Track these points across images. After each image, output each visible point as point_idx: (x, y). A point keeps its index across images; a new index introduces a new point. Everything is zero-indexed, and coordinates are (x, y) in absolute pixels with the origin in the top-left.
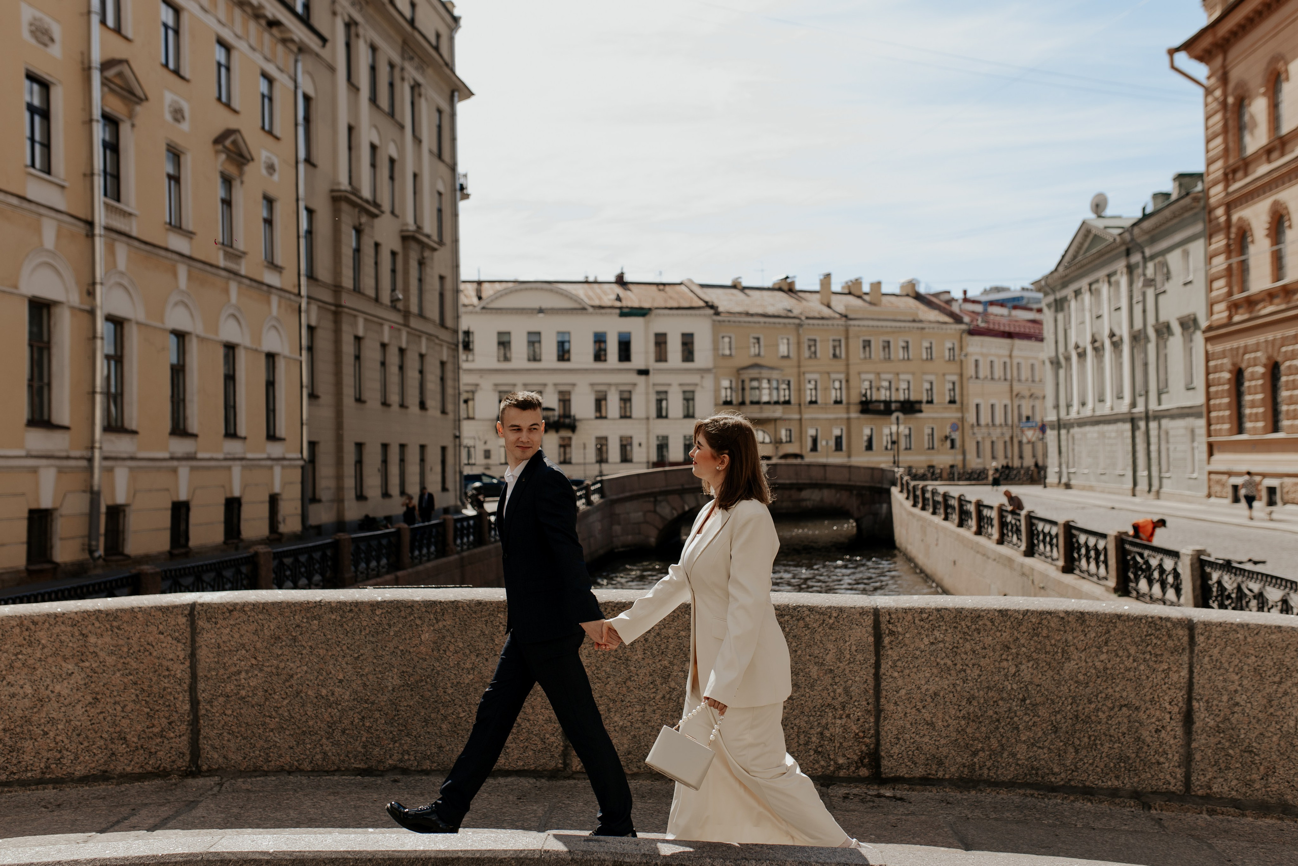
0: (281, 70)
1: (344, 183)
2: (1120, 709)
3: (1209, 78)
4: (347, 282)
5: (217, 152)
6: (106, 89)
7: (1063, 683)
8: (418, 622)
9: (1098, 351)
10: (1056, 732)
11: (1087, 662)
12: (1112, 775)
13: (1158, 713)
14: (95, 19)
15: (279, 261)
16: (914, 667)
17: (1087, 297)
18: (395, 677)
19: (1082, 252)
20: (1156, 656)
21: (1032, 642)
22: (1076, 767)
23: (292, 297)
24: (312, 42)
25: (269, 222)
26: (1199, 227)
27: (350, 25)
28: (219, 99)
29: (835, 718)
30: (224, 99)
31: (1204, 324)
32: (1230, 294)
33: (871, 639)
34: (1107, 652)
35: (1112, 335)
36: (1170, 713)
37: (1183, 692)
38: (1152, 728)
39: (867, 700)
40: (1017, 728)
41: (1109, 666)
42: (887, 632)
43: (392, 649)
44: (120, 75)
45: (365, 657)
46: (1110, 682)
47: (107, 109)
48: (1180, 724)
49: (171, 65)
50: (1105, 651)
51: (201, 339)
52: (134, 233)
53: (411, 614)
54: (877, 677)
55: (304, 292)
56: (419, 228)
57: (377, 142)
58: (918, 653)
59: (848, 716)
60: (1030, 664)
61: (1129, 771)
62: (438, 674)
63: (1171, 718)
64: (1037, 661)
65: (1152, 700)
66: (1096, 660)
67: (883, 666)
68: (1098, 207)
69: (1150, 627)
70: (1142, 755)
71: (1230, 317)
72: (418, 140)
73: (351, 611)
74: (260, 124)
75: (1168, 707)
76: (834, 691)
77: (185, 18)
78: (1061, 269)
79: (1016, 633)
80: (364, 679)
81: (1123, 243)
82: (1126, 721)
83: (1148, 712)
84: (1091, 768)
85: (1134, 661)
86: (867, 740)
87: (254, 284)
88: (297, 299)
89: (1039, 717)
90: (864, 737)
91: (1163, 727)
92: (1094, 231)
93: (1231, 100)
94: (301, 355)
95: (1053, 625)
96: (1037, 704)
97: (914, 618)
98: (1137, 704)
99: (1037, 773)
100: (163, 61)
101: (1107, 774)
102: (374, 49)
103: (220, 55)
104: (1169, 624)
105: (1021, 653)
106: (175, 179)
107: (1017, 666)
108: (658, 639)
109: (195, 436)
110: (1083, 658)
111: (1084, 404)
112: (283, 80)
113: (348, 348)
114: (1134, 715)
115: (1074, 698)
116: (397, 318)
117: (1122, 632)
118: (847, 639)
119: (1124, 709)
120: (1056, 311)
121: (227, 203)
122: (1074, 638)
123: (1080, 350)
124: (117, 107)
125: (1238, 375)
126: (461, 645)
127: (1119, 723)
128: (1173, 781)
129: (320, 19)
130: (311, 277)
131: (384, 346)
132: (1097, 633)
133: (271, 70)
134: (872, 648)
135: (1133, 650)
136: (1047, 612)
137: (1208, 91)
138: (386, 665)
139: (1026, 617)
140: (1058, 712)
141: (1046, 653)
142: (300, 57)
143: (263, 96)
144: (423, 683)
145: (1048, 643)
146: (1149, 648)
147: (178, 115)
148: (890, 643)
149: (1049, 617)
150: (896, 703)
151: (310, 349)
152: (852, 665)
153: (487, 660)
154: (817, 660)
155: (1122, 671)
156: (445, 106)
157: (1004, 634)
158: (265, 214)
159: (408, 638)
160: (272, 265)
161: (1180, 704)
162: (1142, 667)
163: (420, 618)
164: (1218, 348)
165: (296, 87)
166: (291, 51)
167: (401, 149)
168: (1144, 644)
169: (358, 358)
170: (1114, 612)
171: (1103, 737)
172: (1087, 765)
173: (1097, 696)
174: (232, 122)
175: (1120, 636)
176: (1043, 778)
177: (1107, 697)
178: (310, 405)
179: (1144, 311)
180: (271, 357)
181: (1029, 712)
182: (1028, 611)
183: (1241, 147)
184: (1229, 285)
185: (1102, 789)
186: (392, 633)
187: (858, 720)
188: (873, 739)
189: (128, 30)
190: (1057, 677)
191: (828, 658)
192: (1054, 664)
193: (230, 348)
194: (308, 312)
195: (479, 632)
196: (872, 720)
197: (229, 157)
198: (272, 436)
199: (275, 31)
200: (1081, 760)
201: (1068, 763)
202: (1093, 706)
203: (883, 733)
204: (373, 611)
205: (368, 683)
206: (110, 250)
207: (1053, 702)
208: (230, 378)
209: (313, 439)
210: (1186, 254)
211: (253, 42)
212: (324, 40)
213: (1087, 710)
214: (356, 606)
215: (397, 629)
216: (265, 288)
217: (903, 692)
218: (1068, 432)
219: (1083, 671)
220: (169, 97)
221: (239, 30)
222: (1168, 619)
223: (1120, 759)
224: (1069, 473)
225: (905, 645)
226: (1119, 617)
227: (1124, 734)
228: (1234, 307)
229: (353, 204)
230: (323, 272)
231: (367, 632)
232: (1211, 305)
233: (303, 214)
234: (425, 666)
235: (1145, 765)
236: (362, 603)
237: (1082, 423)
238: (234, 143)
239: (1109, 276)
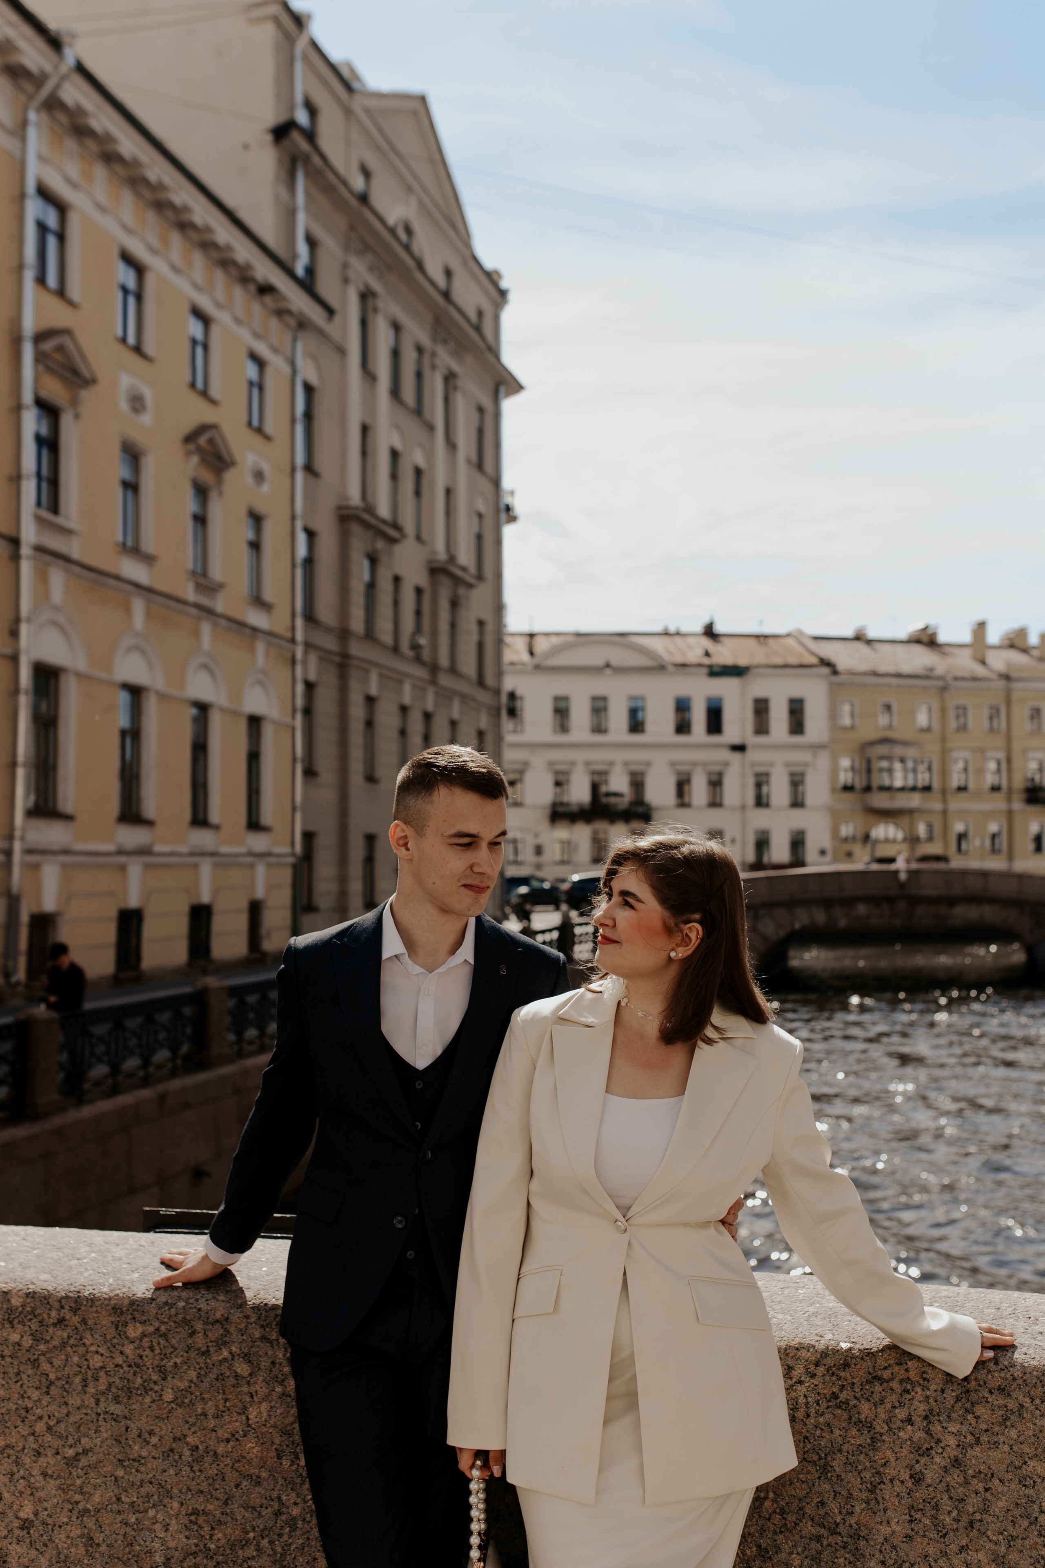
0: (275, 350)
1: (355, 497)
4: (357, 625)
5: (188, 453)
6: (41, 368)
8: (242, 1368)
14: (29, 276)
15: (268, 595)
18: (174, 1526)
23: (285, 644)
24: (315, 314)
25: (255, 546)
27: (366, 296)
28: (193, 385)
30: (200, 384)
43: (168, 1442)
44: (60, 349)
45: (93, 1458)
47: (44, 394)
49: (131, 340)
51: (163, 697)
52: (75, 555)
53: (221, 1343)
55: (299, 636)
56: (452, 559)
57: (398, 445)
62: (294, 1528)
72: (451, 445)
73: (61, 1321)
74: (244, 418)
77: (150, 280)
80: (90, 1522)
87: (234, 626)
88: (291, 646)
94: (293, 718)
100: (120, 332)
102: (397, 327)
103: (195, 329)
106: (131, 487)
108: (956, 1477)
109: (150, 823)
112: (277, 363)
113: (357, 711)
116: (421, 673)
121: (200, 520)
124: (55, 391)
129: (327, 286)
130: (310, 618)
131: (404, 709)
133: (262, 349)
138: (147, 1489)
142: (300, 335)
143: (251, 384)
144: (251, 1552)
147: (137, 403)
151: (308, 712)
156: (487, 402)
158: (250, 535)
159: (211, 1412)
160: (259, 601)
163: (246, 1357)
165: (294, 372)
166: (287, 326)
167: (430, 457)
169: (369, 724)
174: (208, 415)
178: (305, 784)
180: (255, 722)
186: (168, 1396)
189: (74, 291)
193: (203, 708)
194: (305, 663)
197: (204, 461)
198: (254, 824)
199: (268, 299)
204: (119, 1327)
205: (99, 1538)
206: (42, 577)
208: (200, 749)
209: (311, 828)
211: (239, 312)
212: (330, 311)
214: (75, 1311)
215: (183, 1385)
216: (248, 631)
220: (126, 381)
221: (220, 295)
229: (367, 525)
230: (326, 612)
231: (102, 1385)
233: (301, 538)
234: (256, 1499)
236: (92, 1300)
238: (211, 441)
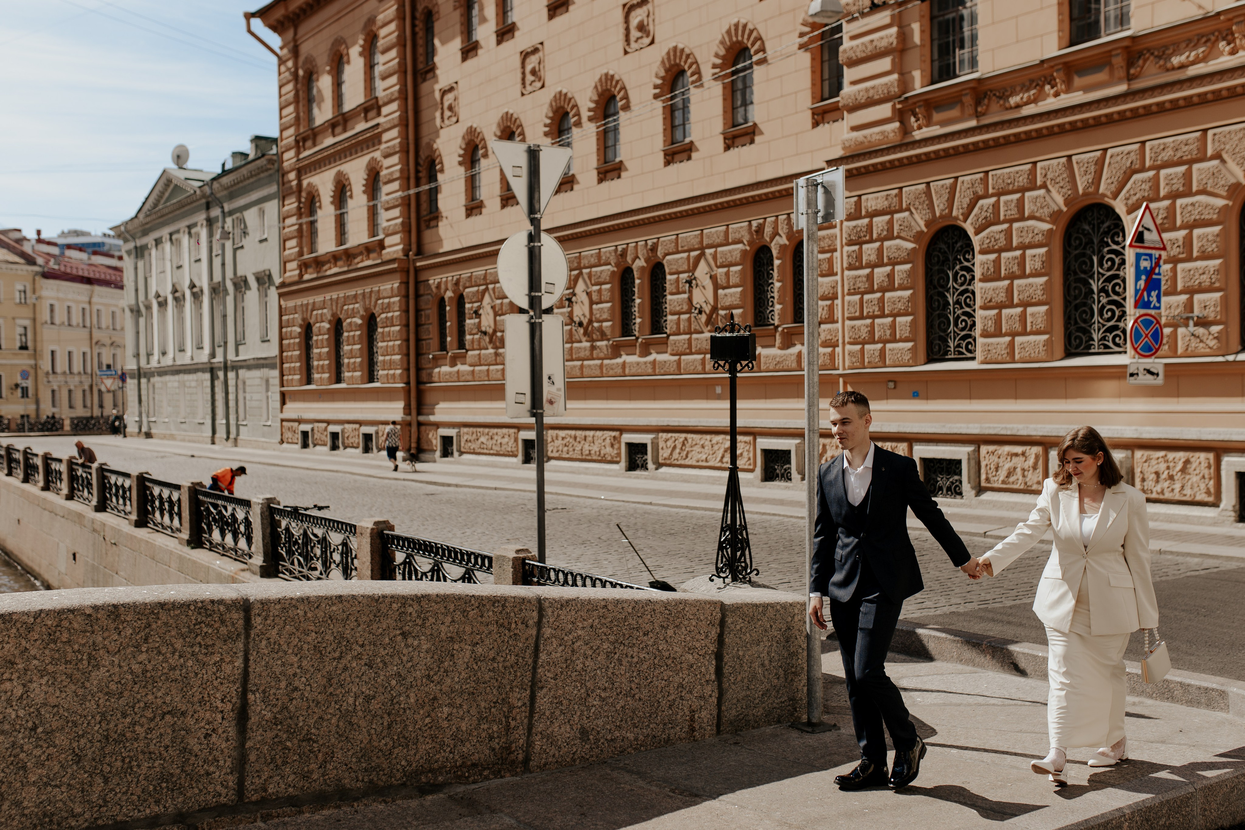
2: (163, 718)
3: (281, 48)
7: (89, 697)
9: (179, 300)
10: (78, 763)
11: (120, 667)
12: (151, 800)
13: (208, 714)
17: (167, 246)
19: (162, 201)
20: (206, 647)
21: (47, 652)
22: (105, 801)
26: (273, 189)
31: (278, 280)
32: (301, 253)
34: (147, 651)
35: (192, 286)
36: (222, 712)
37: (238, 685)
38: (200, 734)
40: (24, 768)
41: (149, 667)
46: (150, 687)
48: (233, 723)
50: (144, 649)
60: (44, 681)
61: (173, 790)
63: (223, 718)
64: (53, 675)
65: (201, 701)
66: (133, 661)
68: (180, 157)
69: (200, 613)
70: (188, 769)
71: (301, 275)
75: (219, 704)
78: (141, 216)
79: (24, 642)
81: (204, 196)
82: (169, 731)
83: (196, 716)
84: (125, 798)
85: (180, 656)
89: (55, 747)
91: (214, 730)
92: (175, 182)
93: (301, 72)
95: (76, 625)
96: (53, 731)
98: (184, 708)
99: (51, 821)
101: (145, 800)
104: (222, 608)
105: (32, 667)
107: (24, 686)
110: (117, 662)
111: (164, 354)
114: (179, 723)
115: (103, 715)
117: (166, 624)
119: (168, 717)
120: (137, 257)
122: (104, 639)
123: (160, 299)
125: (308, 330)
127: (161, 735)
128: (224, 791)
132: (134, 629)
135: (178, 646)
136: (69, 610)
137: (281, 61)
139: (38, 620)
140: (83, 736)
141: (66, 662)
145: (69, 650)
146: (199, 639)
149: (71, 616)
155: (165, 671)
157: (7, 647)
161: (234, 700)
162: (190, 663)
164: (290, 303)
168: (193, 635)
170: (156, 600)
171: (141, 757)
172: (119, 795)
173: (133, 707)
175: (164, 629)
176: (59, 824)
177: (146, 707)
179: (223, 264)
181: (40, 743)
182: (41, 611)
183: (310, 118)
184: (300, 245)
185: (139, 820)
190: (80, 692)
192: (78, 675)
200: (112, 790)
201: (94, 798)
202: (128, 720)
207: (75, 724)
210: (262, 212)
213: (120, 726)
218: (149, 381)
219: (116, 679)
222: (221, 602)
223: (162, 779)
224: (149, 422)
226: (162, 605)
227: (166, 747)
228: (304, 266)
232: (284, 263)
235: (192, 779)
237: (162, 372)
239: (189, 227)
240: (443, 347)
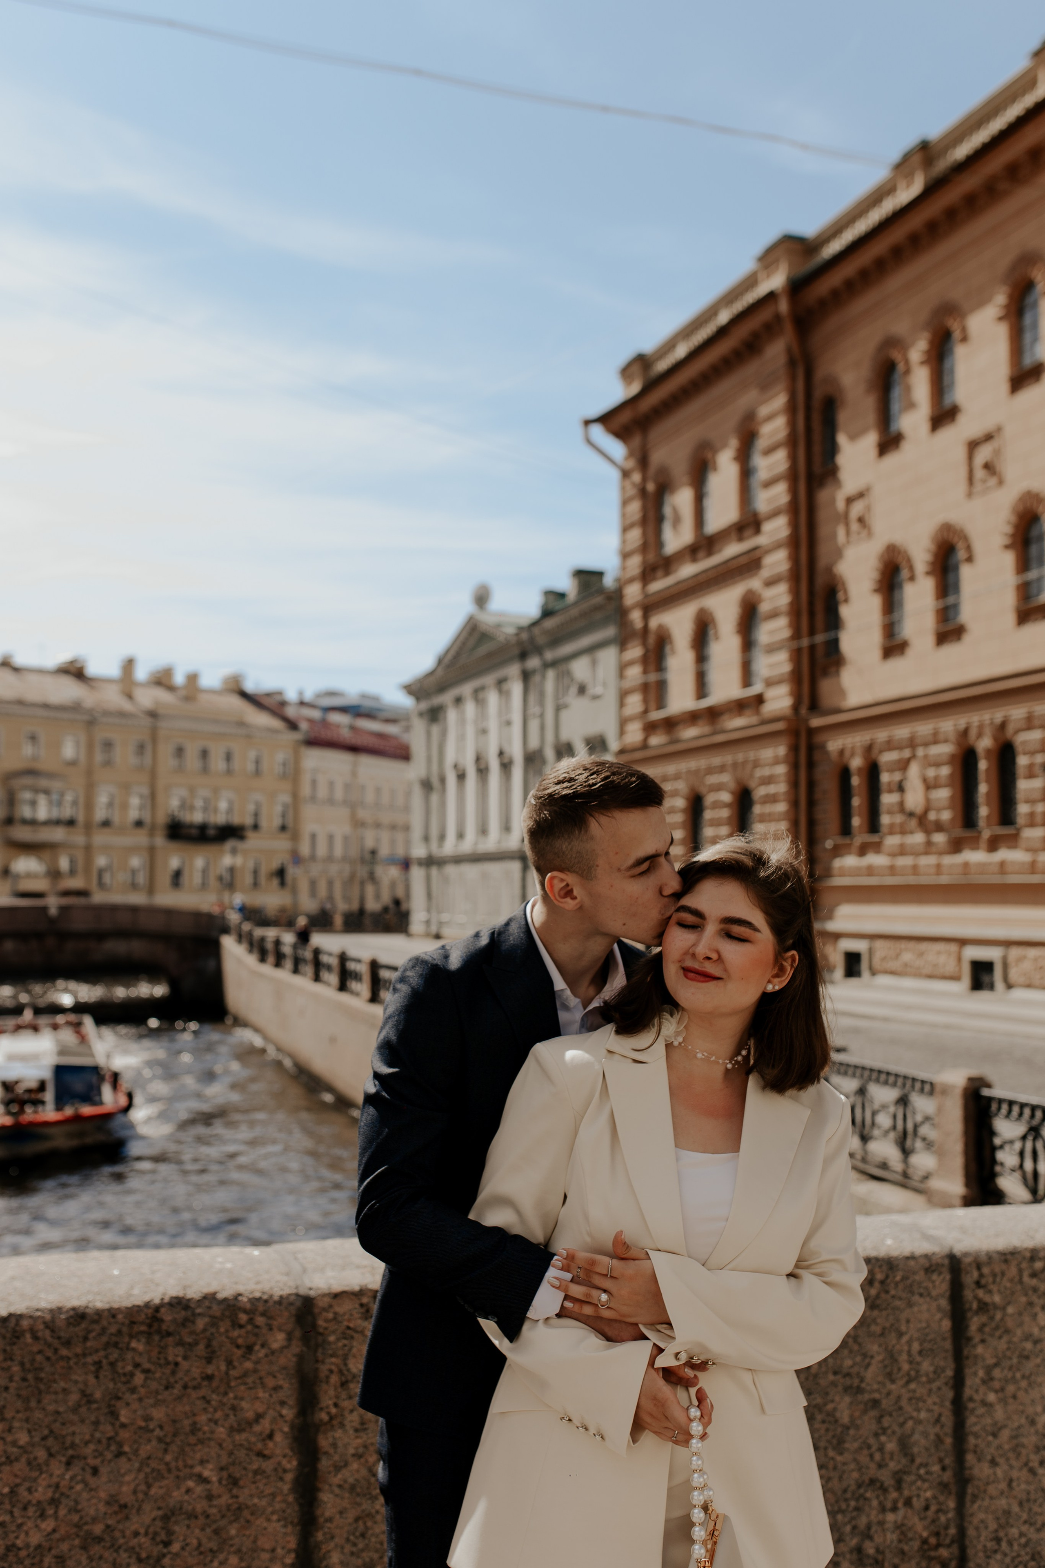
3: (626, 459)
9: (483, 772)
16: (1023, 1377)
17: (470, 708)
19: (468, 653)
26: (611, 632)
29: (883, 1509)
31: (613, 745)
32: (646, 712)
33: (947, 1324)
35: (501, 754)
39: (941, 1460)
42: (975, 1305)
54: (959, 1406)
58: (1029, 1345)
59: (908, 1503)
67: (969, 1382)
68: (481, 599)
71: (645, 740)
76: (881, 1449)
78: (440, 669)
81: (520, 643)
86: (944, 1553)
90: (938, 1546)
92: (483, 629)
93: (650, 487)
97: (1020, 1271)
111: (461, 837)
118: (903, 1328)
120: (430, 721)
123: (459, 771)
126: (23, 1438)
134: (948, 1345)
137: (625, 474)
148: (981, 1329)
150: (993, 1463)
152: (913, 1386)
153: (95, 1471)
154: (848, 1382)
179: (542, 728)
183: (661, 545)
184: (645, 701)
187: (927, 1508)
188: (955, 1549)
191: (869, 1374)
195: (74, 1397)
196: (952, 1504)
203: (971, 1532)
210: (594, 663)
217: (1005, 1434)
218: (440, 870)
224: (440, 921)
225: (1007, 1331)
228: (650, 728)
232: (623, 722)
237: (459, 859)
239: (499, 682)
240: (846, 830)
